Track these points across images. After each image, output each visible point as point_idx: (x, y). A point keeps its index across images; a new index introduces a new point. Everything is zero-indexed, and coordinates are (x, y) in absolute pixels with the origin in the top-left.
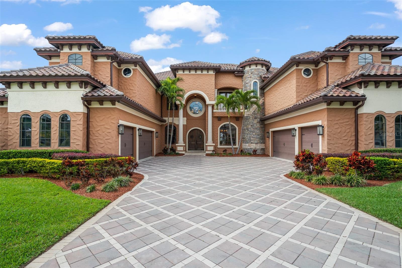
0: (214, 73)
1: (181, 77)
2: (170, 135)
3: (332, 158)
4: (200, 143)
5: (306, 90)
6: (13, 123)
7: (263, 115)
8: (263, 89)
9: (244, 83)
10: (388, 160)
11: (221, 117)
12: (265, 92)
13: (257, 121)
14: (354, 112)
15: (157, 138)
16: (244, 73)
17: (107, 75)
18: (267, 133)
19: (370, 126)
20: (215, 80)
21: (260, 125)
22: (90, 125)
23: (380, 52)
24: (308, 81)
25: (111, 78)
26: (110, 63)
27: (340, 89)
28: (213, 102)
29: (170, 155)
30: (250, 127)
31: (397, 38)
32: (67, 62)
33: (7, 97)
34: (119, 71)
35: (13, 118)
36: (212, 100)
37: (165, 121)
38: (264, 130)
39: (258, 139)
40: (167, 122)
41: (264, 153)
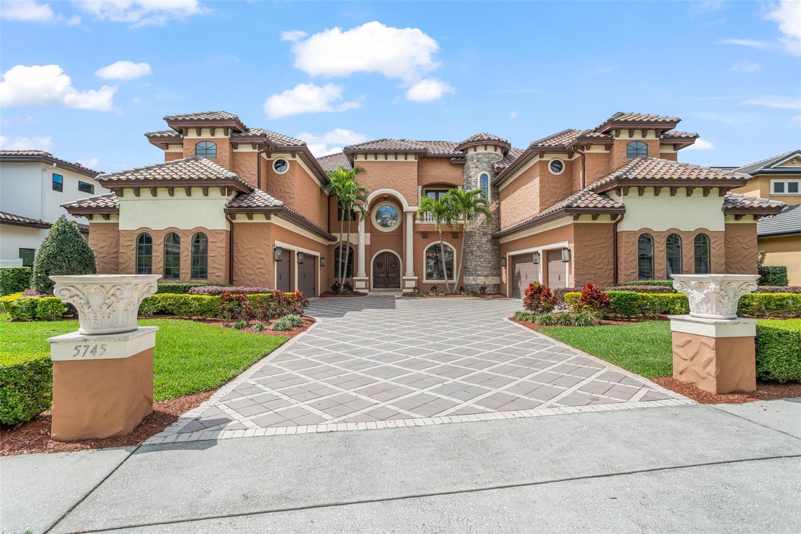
0: (417, 161)
1: (362, 166)
2: (343, 264)
3: (573, 293)
4: (393, 275)
5: (556, 194)
6: (126, 246)
7: (497, 228)
8: (495, 186)
9: (465, 176)
10: (635, 294)
11: (428, 232)
12: (500, 191)
13: (486, 239)
14: (611, 229)
15: (322, 267)
16: (466, 160)
17: (252, 173)
18: (502, 258)
19: (631, 249)
20: (418, 172)
21: (493, 245)
22: (235, 248)
23: (658, 139)
24: (557, 180)
25: (258, 177)
26: (257, 154)
27: (595, 195)
28: (415, 209)
29: (344, 294)
30: (475, 249)
31: (679, 121)
32: (194, 153)
33: (119, 209)
34: (269, 163)
35: (126, 239)
36: (412, 204)
37: (335, 239)
38: (500, 254)
39: (489, 269)
40: (338, 240)
41: (498, 292)
